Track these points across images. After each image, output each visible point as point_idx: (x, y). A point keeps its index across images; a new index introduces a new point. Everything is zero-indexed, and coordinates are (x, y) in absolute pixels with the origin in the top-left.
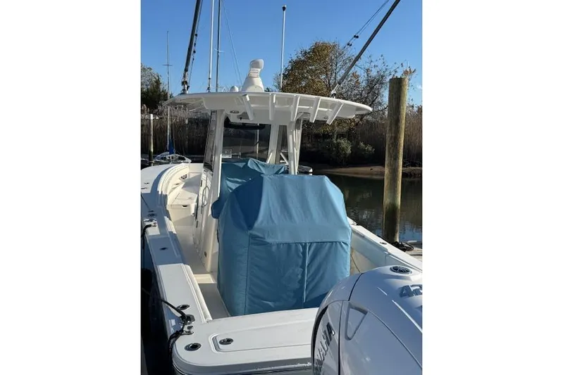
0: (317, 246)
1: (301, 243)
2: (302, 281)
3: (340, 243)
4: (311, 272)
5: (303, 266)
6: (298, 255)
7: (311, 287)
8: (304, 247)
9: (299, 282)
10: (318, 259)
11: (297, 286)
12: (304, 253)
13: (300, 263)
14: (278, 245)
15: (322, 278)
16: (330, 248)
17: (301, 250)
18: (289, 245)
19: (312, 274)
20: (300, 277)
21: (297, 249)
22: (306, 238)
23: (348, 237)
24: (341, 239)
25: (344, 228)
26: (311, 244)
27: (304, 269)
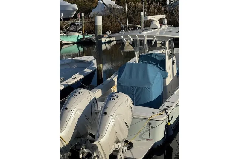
0: (137, 88)
1: (132, 86)
2: (133, 99)
4: (136, 96)
5: (133, 94)
6: (131, 91)
7: (136, 101)
8: (133, 88)
10: (138, 93)
12: (133, 90)
13: (132, 93)
14: (125, 86)
15: (140, 99)
16: (142, 89)
18: (128, 86)
21: (131, 88)
22: (134, 85)
23: (150, 86)
24: (146, 86)
25: (149, 83)
26: (135, 87)
27: (133, 95)
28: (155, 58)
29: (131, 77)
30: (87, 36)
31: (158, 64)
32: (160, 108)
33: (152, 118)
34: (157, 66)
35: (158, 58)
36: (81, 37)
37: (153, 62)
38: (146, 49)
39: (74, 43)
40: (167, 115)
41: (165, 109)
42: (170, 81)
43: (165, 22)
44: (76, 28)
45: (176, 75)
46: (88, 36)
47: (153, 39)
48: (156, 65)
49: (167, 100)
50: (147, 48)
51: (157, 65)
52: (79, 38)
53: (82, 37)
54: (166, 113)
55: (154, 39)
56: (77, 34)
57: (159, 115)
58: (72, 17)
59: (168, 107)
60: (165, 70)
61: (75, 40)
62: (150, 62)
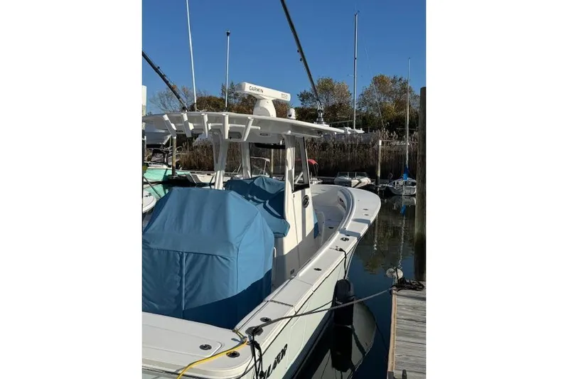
0: (194, 256)
1: (179, 252)
2: (180, 289)
3: (216, 256)
4: (188, 283)
5: (181, 274)
6: (176, 264)
7: (188, 296)
8: (181, 257)
9: (178, 289)
10: (196, 270)
11: (176, 292)
12: (181, 261)
13: (178, 271)
14: (159, 250)
15: (200, 289)
16: (207, 260)
17: (179, 258)
18: (168, 251)
19: (190, 284)
20: (178, 284)
21: (175, 258)
22: (184, 248)
23: (229, 252)
24: (218, 253)
25: (226, 242)
26: (188, 253)
27: (182, 277)
28: (261, 186)
29: (181, 227)
30: (180, 173)
31: (268, 201)
32: (238, 327)
33: (192, 370)
34: (265, 207)
35: (268, 188)
36: (170, 172)
37: (255, 198)
38: (247, 169)
39: (158, 183)
40: (254, 354)
41: (256, 331)
42: (296, 245)
43: (290, 116)
44: (164, 157)
45: (313, 233)
46: (183, 173)
47: (244, 126)
48: (260, 203)
49: (270, 297)
50: (249, 168)
51: (265, 203)
52: (167, 174)
53: (171, 174)
54: (255, 345)
55: (247, 127)
56: (165, 167)
57: (224, 355)
58: (164, 144)
59: (267, 321)
60: (282, 215)
61: (160, 178)
62: (249, 196)
